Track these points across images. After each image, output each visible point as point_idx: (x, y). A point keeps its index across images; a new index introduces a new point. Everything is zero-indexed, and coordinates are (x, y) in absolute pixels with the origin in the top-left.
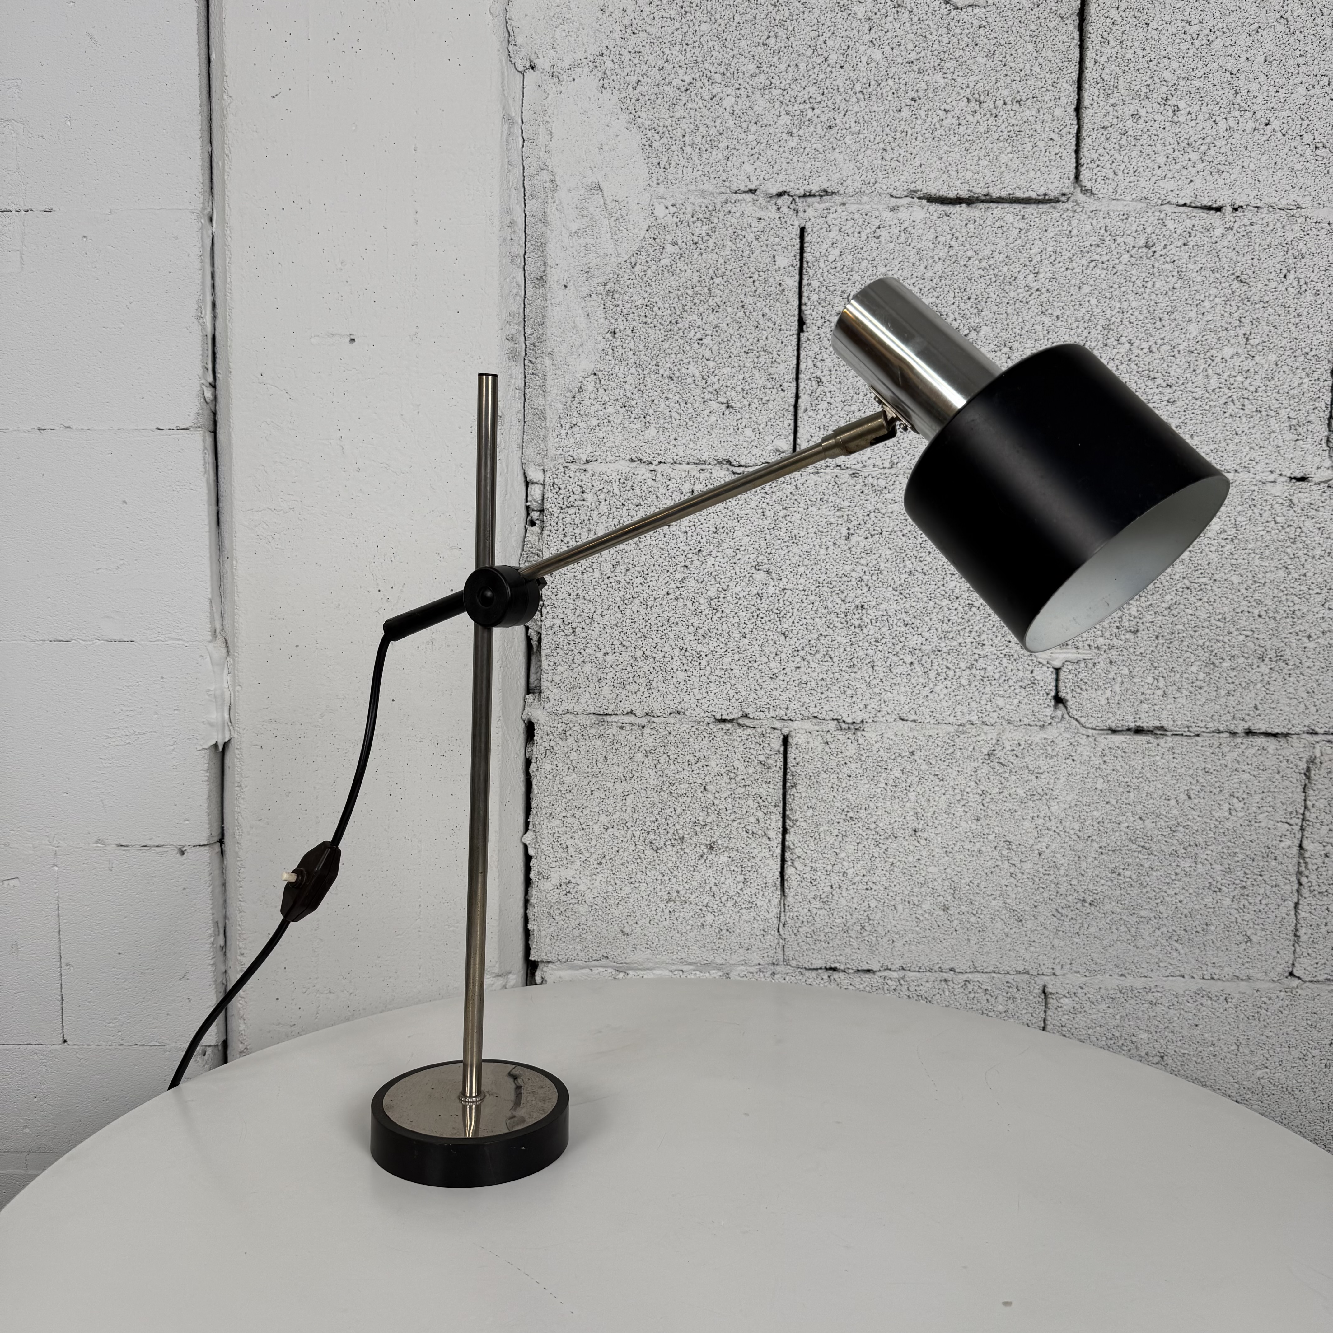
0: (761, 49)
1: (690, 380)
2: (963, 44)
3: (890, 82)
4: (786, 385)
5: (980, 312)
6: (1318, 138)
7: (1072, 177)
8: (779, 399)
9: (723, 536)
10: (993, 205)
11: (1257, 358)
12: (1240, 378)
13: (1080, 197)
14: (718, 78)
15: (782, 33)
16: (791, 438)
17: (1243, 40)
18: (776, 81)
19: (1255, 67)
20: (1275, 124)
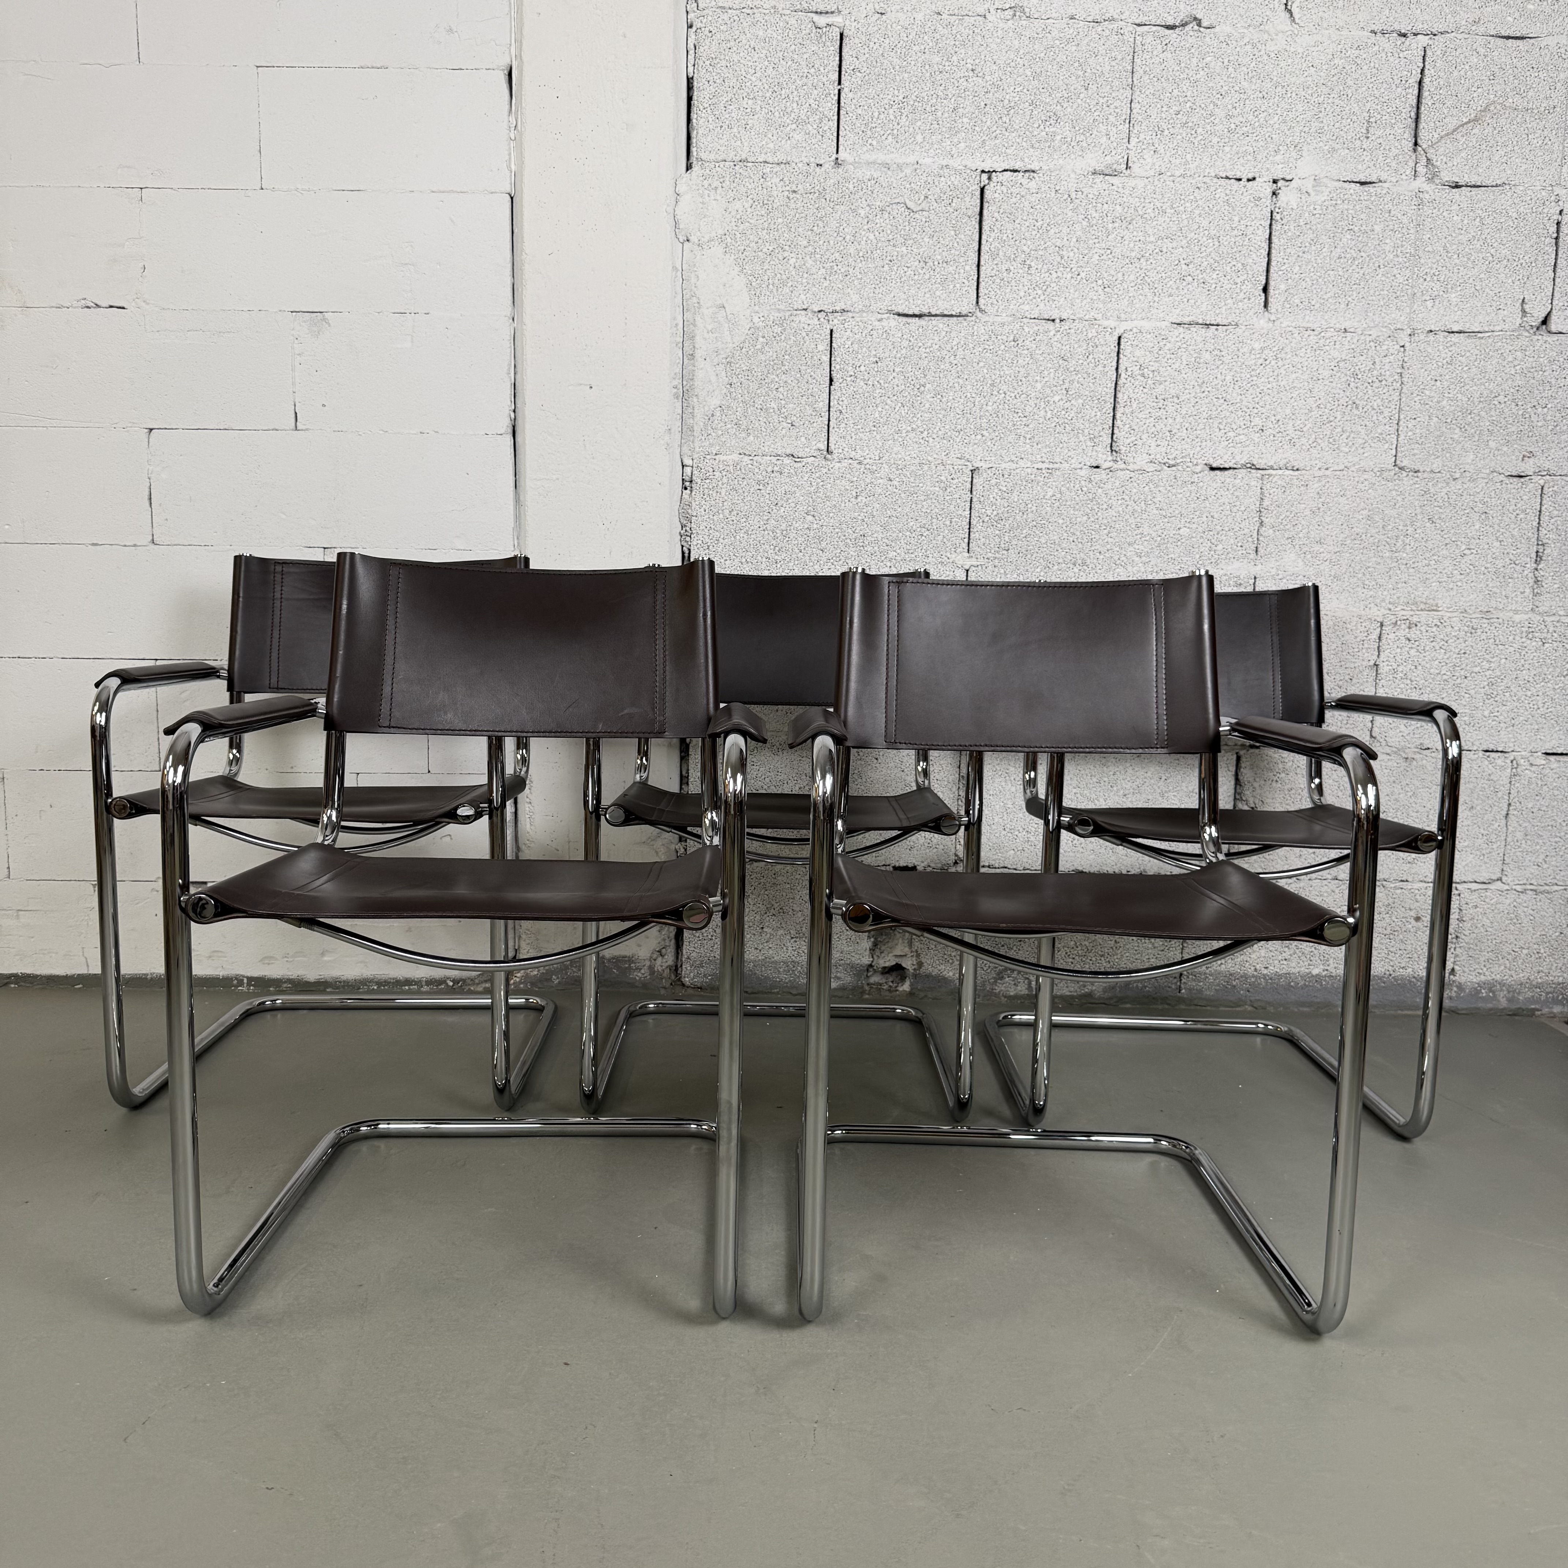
0: (810, 233)
1: (772, 410)
2: (917, 231)
3: (878, 251)
4: (823, 414)
5: (925, 376)
6: (1106, 282)
7: (974, 302)
8: (819, 422)
9: (789, 496)
10: (933, 318)
11: (1073, 402)
12: (1063, 412)
13: (979, 314)
14: (787, 248)
15: (821, 224)
16: (826, 443)
17: (1065, 230)
18: (818, 250)
19: (1072, 244)
20: (1083, 275)
